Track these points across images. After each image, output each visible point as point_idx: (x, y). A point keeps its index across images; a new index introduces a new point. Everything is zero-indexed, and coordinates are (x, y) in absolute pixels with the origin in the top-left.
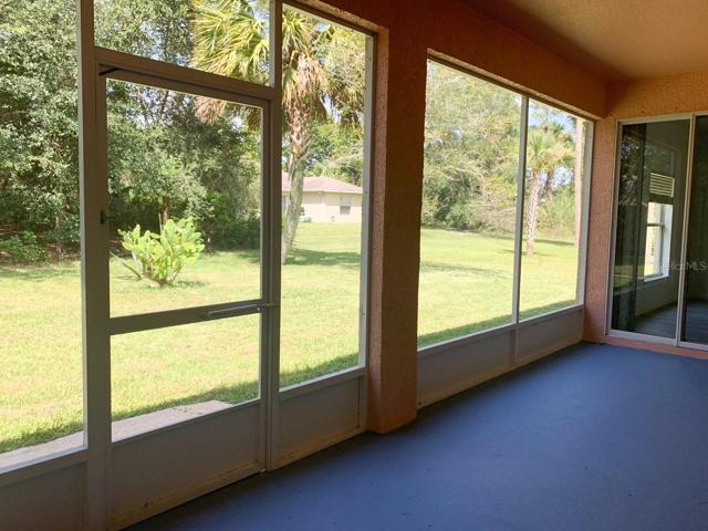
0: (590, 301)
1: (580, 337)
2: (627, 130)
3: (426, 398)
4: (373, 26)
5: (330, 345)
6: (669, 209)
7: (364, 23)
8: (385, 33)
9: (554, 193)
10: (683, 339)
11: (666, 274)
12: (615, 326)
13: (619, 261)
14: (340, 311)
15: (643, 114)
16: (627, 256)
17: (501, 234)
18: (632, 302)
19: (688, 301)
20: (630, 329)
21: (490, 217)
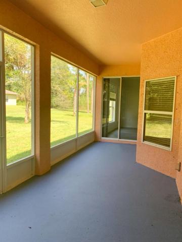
0: (96, 129)
1: (93, 140)
2: (105, 80)
3: (53, 163)
4: (35, 44)
5: (13, 150)
6: (114, 102)
7: (31, 42)
8: (38, 46)
9: (80, 96)
10: (120, 138)
11: (114, 121)
12: (103, 136)
13: (103, 117)
14: (13, 138)
15: (109, 76)
16: (105, 116)
17: (65, 109)
18: (107, 129)
19: (120, 128)
20: (106, 136)
21: (61, 103)
